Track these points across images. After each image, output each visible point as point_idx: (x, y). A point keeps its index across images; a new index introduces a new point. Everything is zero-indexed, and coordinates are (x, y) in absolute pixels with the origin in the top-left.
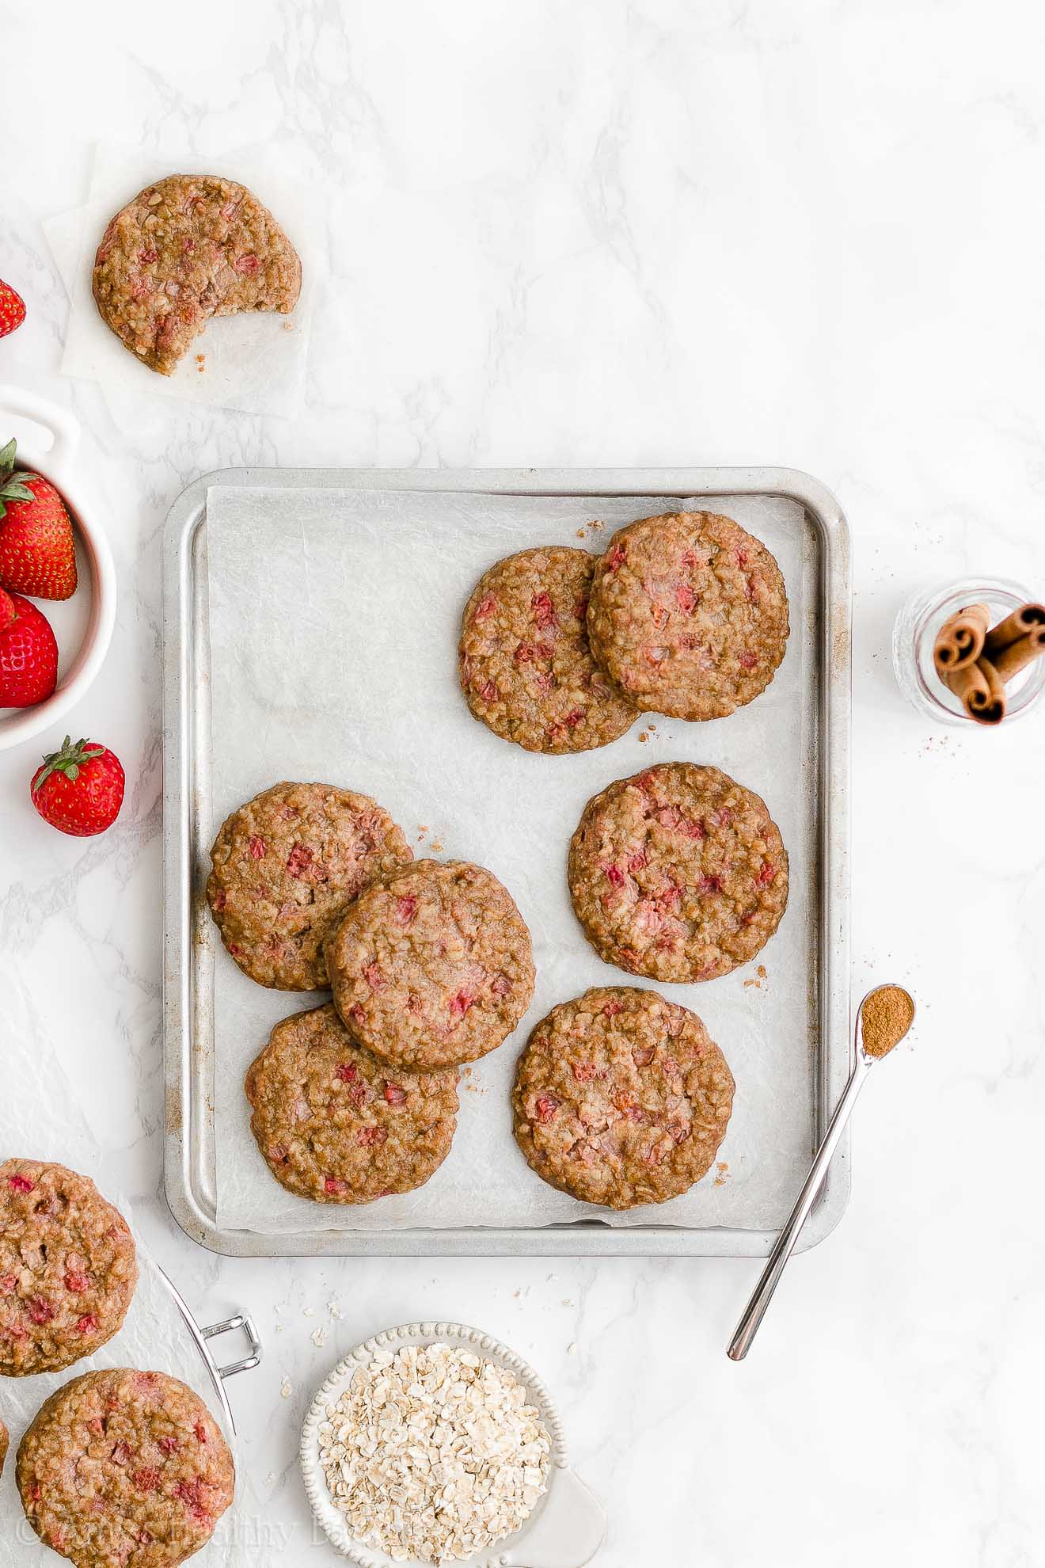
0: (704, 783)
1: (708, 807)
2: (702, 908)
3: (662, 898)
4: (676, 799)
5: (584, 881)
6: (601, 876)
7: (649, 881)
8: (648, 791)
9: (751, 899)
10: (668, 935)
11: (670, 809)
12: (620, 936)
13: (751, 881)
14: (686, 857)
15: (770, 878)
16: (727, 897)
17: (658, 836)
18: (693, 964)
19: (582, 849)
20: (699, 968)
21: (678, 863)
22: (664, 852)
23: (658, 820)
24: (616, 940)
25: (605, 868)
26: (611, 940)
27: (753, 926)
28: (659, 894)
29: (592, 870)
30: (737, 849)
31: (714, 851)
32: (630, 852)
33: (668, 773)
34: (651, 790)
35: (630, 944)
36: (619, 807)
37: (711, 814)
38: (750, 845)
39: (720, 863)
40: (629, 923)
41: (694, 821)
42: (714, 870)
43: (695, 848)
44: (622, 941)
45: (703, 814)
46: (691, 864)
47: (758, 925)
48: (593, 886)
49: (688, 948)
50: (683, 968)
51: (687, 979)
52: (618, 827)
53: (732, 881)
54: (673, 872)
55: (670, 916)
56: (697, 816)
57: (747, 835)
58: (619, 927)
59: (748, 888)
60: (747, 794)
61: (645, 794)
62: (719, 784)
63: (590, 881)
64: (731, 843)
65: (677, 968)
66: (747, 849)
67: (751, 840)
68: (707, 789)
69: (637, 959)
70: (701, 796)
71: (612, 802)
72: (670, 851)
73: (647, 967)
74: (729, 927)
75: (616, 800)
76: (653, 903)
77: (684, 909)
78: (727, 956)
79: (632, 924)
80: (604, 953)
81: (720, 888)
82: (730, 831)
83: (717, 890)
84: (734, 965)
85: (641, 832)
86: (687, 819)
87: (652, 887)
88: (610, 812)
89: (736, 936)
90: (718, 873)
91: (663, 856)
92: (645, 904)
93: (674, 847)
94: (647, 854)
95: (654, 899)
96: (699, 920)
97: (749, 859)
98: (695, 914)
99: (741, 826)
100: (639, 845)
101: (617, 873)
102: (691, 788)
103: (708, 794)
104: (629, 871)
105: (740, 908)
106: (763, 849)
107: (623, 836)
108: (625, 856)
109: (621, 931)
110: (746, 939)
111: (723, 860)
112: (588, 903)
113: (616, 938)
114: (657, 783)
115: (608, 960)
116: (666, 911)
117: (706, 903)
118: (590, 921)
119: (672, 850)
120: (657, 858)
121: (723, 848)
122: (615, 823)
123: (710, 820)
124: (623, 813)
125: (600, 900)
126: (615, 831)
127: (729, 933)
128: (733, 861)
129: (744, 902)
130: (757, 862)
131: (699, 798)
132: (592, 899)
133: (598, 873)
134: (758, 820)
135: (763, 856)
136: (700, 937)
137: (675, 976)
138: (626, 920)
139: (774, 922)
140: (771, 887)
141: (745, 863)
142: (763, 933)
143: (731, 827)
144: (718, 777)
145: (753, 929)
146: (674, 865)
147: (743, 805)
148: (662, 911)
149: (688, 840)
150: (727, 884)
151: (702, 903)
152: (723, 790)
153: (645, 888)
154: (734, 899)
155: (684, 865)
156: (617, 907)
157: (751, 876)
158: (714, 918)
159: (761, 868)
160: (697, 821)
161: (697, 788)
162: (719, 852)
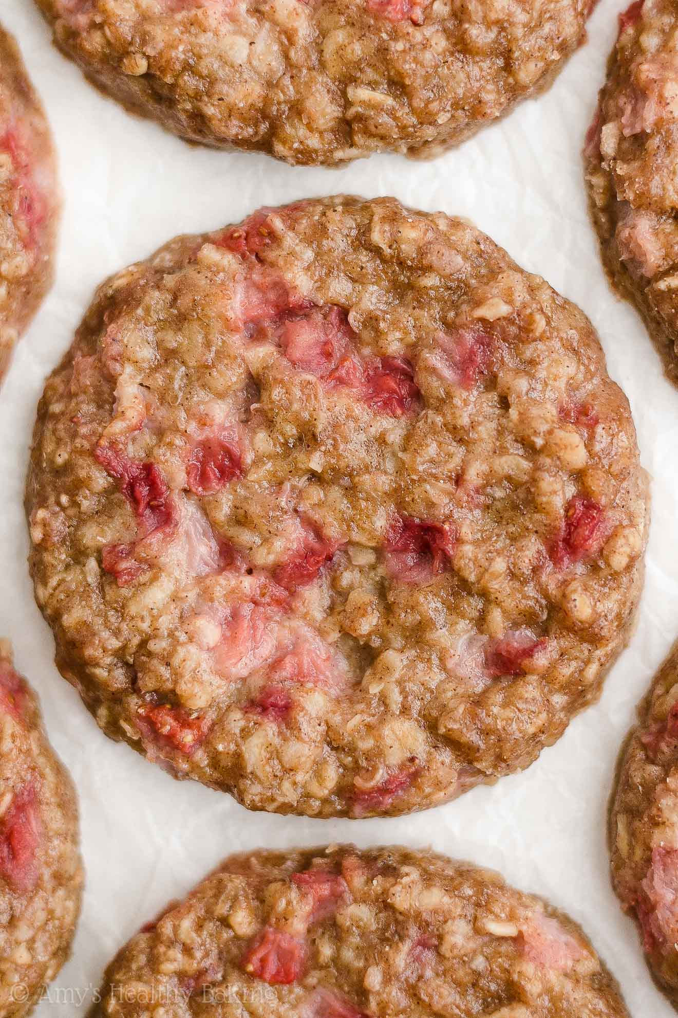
0: (422, 252)
1: (429, 317)
2: (388, 609)
4: (340, 288)
5: (59, 504)
6: (107, 493)
7: (243, 521)
8: (261, 260)
9: (530, 597)
10: (282, 677)
11: (318, 317)
12: (145, 669)
13: (533, 548)
14: (353, 460)
15: (592, 545)
16: (463, 587)
17: (278, 392)
18: (344, 767)
19: (63, 413)
21: (328, 476)
22: (291, 440)
23: (283, 346)
24: (134, 681)
25: (118, 470)
26: (119, 678)
27: (533, 678)
29: (82, 474)
30: (500, 451)
31: (433, 450)
32: (192, 427)
33: (324, 214)
34: (271, 255)
35: (173, 691)
36: (175, 299)
37: (436, 345)
38: (539, 442)
39: (449, 486)
40: (171, 635)
41: (387, 361)
42: (431, 505)
43: (381, 440)
44: (148, 683)
45: (412, 337)
46: (366, 480)
47: (547, 677)
48: (82, 519)
49: (337, 719)
50: (318, 775)
51: (328, 809)
52: (166, 355)
53: (484, 541)
54: (316, 501)
55: (295, 622)
56: (394, 346)
57: (534, 411)
58: (143, 644)
60: (545, 296)
61: (250, 268)
62: (466, 258)
63: (75, 504)
64: (486, 431)
65: (300, 777)
66: (531, 451)
67: (544, 428)
68: (429, 269)
69: (188, 737)
70: (410, 286)
71: (158, 287)
72: (308, 437)
73: (215, 762)
74: (462, 672)
75: (170, 281)
77: (339, 608)
78: (446, 756)
79: (183, 637)
80: (103, 712)
81: (447, 561)
82: (489, 395)
83: (437, 563)
84: (468, 780)
86: (367, 351)
87: (248, 538)
88: (147, 310)
89: (478, 701)
90: (441, 513)
91: (287, 450)
92: (224, 583)
93: (320, 428)
94: (244, 441)
96: (376, 642)
97: (534, 481)
98: (367, 625)
99: (522, 384)
100: (221, 413)
101: (153, 487)
102: (384, 261)
103: (430, 281)
104: (188, 485)
105: (498, 622)
106: (578, 457)
107: (177, 384)
108: (181, 441)
109: (150, 654)
110: (509, 713)
111: (458, 480)
112: (67, 567)
113: (133, 672)
114: (290, 240)
115: (113, 731)
116: (287, 607)
117: (399, 595)
118: (65, 617)
119: (314, 436)
120: (270, 455)
121: (461, 441)
122: (159, 345)
123: (434, 359)
124: (184, 318)
125: (100, 562)
126: (155, 369)
127: (460, 690)
128: (488, 484)
129: (509, 604)
130: (555, 493)
131: (405, 292)
132: (78, 555)
133: (100, 482)
134: (572, 370)
135: (579, 476)
136: (375, 689)
137: (290, 795)
138: (165, 623)
139: (592, 671)
140: (595, 569)
141: (521, 492)
142: (559, 700)
143: (492, 383)
144: (467, 237)
145: (530, 689)
146: (315, 477)
147: (530, 320)
148: (274, 607)
149: (362, 411)
150: (468, 550)
151: (391, 598)
152: (478, 276)
154: (484, 594)
155: (346, 481)
156: (144, 584)
157: (536, 532)
158: (417, 642)
159: (567, 511)
160: (394, 358)
161: (401, 263)
162: (450, 456)
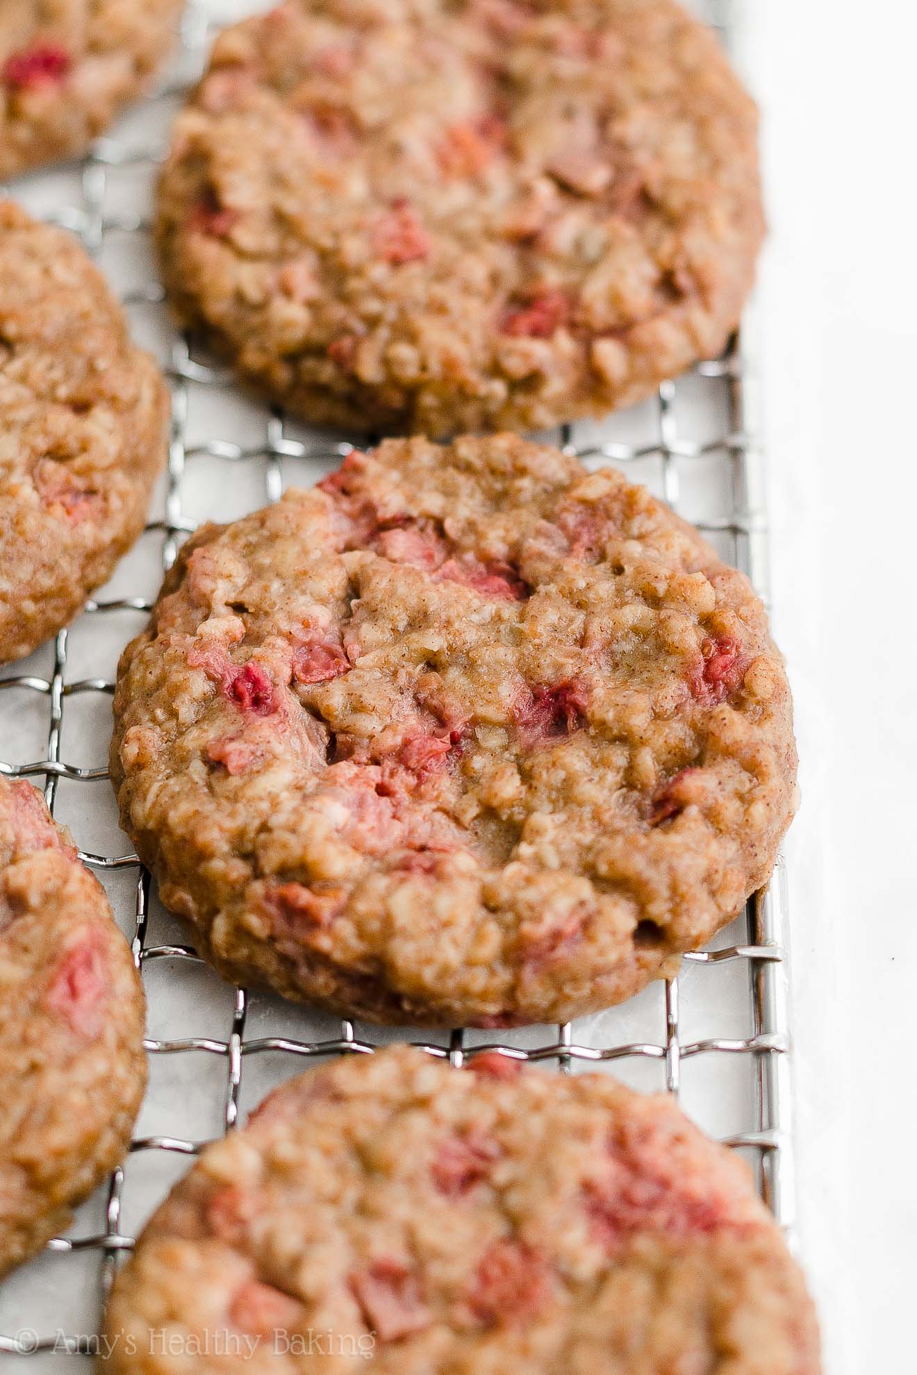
1: (529, 517)
2: (529, 777)
3: (401, 756)
4: (433, 503)
5: (154, 720)
6: (206, 700)
7: (358, 707)
8: (347, 493)
9: (677, 733)
10: (422, 849)
11: (414, 528)
12: (268, 844)
13: (673, 690)
14: (471, 636)
15: (734, 678)
16: (605, 737)
17: (379, 586)
18: (505, 926)
20: (527, 927)
21: (444, 659)
22: (401, 626)
23: (380, 551)
24: (255, 866)
25: (218, 670)
26: (238, 869)
27: (691, 812)
28: (392, 741)
29: (178, 680)
30: (623, 606)
31: (552, 616)
32: (297, 631)
34: (355, 485)
37: (538, 532)
38: (661, 588)
39: (574, 647)
41: (488, 561)
42: (559, 667)
43: (498, 618)
44: (273, 856)
45: (513, 536)
46: (484, 655)
47: (709, 811)
48: (180, 728)
49: (487, 879)
52: (258, 573)
54: (435, 686)
55: (428, 807)
56: (497, 547)
57: (650, 564)
58: (263, 824)
59: (669, 705)
61: (336, 500)
63: (173, 714)
64: (605, 593)
65: (459, 935)
66: (654, 599)
67: (663, 574)
69: (325, 906)
70: (505, 492)
72: (420, 620)
73: (362, 934)
76: (374, 773)
77: (472, 789)
79: (308, 810)
81: (581, 712)
82: (602, 566)
83: (571, 722)
85: (332, 581)
86: (470, 557)
87: (368, 724)
90: (569, 671)
91: (398, 637)
92: (346, 769)
93: (430, 609)
94: (349, 638)
95: (375, 761)
96: (521, 815)
97: (663, 626)
98: (507, 792)
99: (635, 548)
100: (324, 616)
101: (256, 682)
102: (475, 474)
103: (525, 483)
104: (293, 683)
105: (648, 763)
106: (705, 599)
107: (274, 593)
108: (281, 642)
109: (271, 831)
110: (674, 840)
111: (583, 640)
112: (167, 777)
113: (255, 858)
114: (373, 467)
116: (416, 794)
117: (537, 760)
118: (174, 815)
120: (381, 645)
121: (580, 605)
122: (249, 564)
123: (537, 546)
124: (273, 538)
125: (205, 761)
126: (248, 585)
128: (612, 638)
129: (658, 739)
130: (687, 635)
131: (500, 500)
132: (179, 764)
133: (199, 685)
135: (706, 619)
136: (526, 852)
138: (288, 801)
140: (739, 701)
141: (651, 640)
143: (602, 557)
146: (436, 661)
148: (403, 795)
149: (472, 596)
150: (602, 693)
151: (528, 766)
153: (345, 731)
154: (627, 738)
155: (463, 660)
156: (258, 772)
157: (673, 672)
158: (566, 804)
159: (702, 650)
160: (498, 561)
161: (493, 472)
162: (572, 620)
